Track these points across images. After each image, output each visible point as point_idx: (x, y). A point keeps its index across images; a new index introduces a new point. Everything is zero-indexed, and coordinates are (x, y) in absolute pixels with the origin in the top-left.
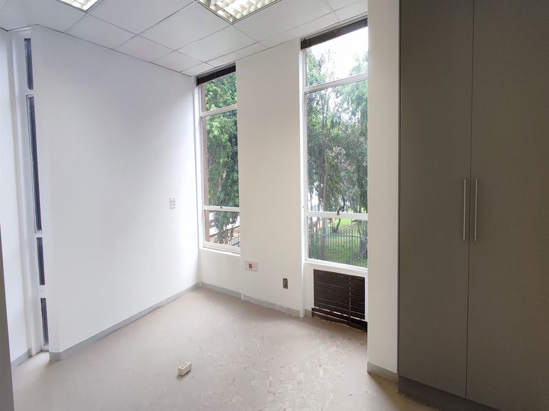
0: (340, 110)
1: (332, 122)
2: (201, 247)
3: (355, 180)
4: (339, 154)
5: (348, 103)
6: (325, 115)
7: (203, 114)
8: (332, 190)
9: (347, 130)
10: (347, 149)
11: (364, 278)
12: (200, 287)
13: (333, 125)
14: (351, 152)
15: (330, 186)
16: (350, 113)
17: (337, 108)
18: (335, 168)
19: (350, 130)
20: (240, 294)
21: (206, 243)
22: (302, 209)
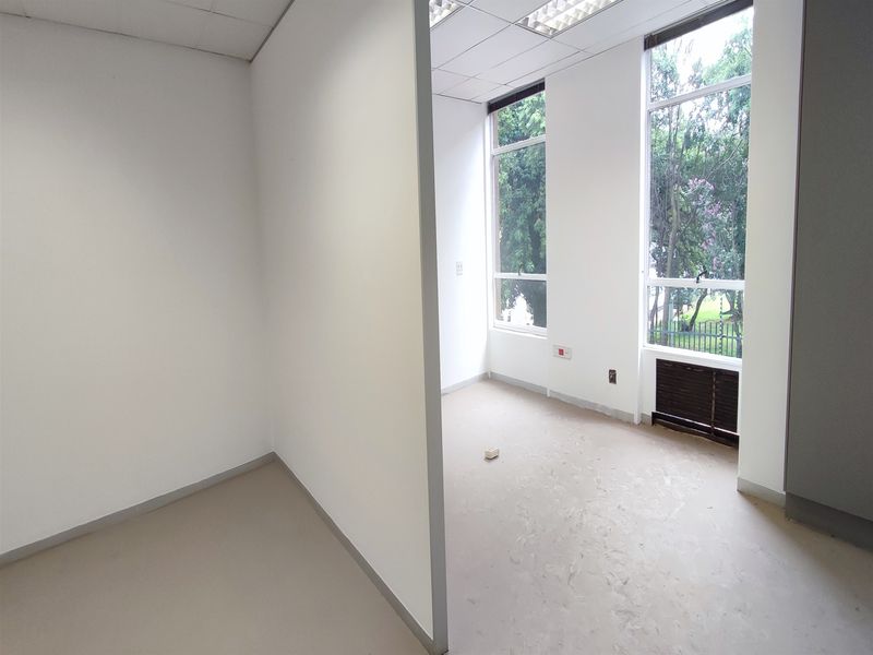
0: (704, 114)
1: (687, 136)
2: (491, 328)
3: (730, 237)
4: (701, 191)
5: (720, 102)
6: (673, 125)
7: (495, 152)
8: (684, 258)
9: (716, 147)
10: (717, 182)
11: (737, 373)
12: (489, 378)
13: (689, 143)
14: (724, 188)
15: (679, 250)
16: (725, 119)
17: (698, 111)
18: (691, 217)
19: (722, 149)
20: (546, 389)
21: (498, 322)
22: (641, 276)
